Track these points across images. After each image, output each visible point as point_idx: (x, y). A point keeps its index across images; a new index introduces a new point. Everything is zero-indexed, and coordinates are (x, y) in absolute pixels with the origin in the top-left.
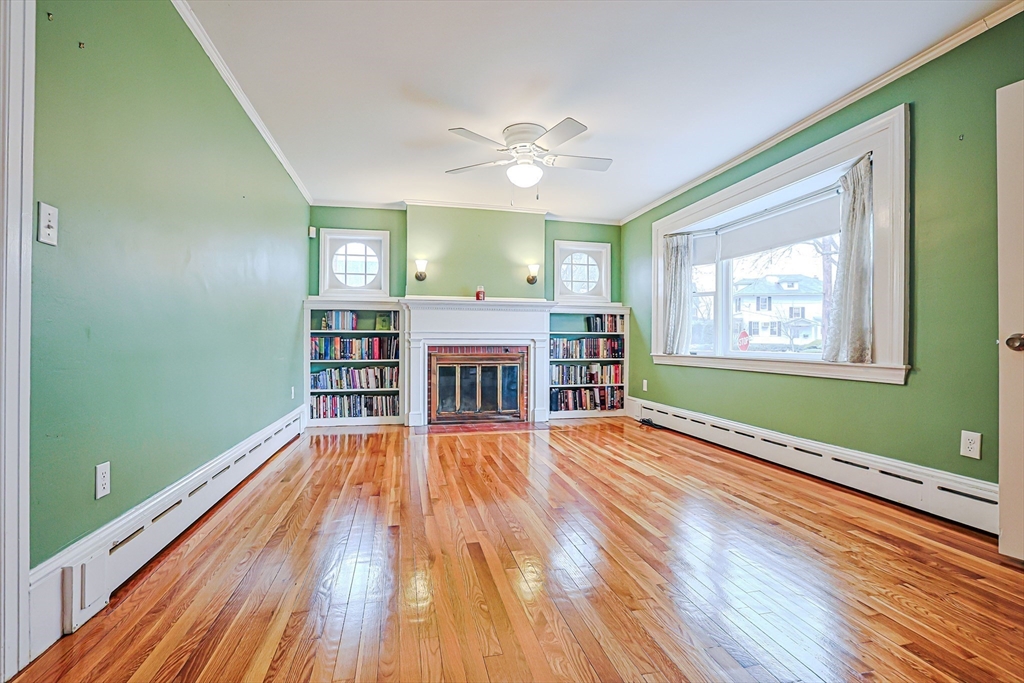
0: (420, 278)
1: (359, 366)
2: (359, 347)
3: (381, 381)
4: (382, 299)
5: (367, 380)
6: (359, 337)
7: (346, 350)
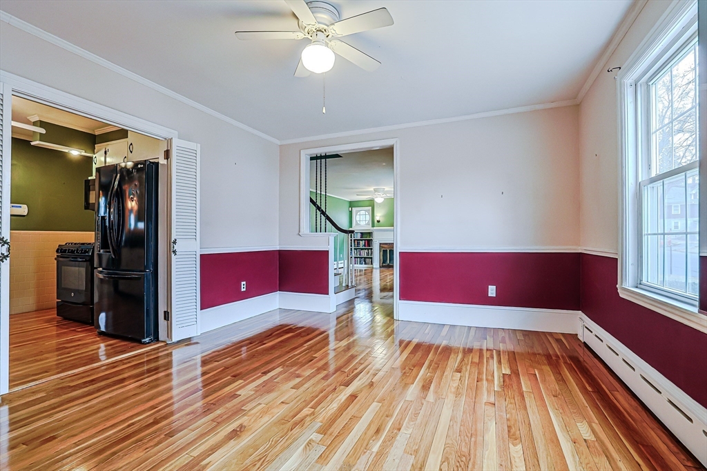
0: (378, 221)
1: (362, 249)
2: (362, 243)
3: (368, 254)
4: (368, 228)
5: (364, 254)
6: (362, 240)
7: (358, 244)
